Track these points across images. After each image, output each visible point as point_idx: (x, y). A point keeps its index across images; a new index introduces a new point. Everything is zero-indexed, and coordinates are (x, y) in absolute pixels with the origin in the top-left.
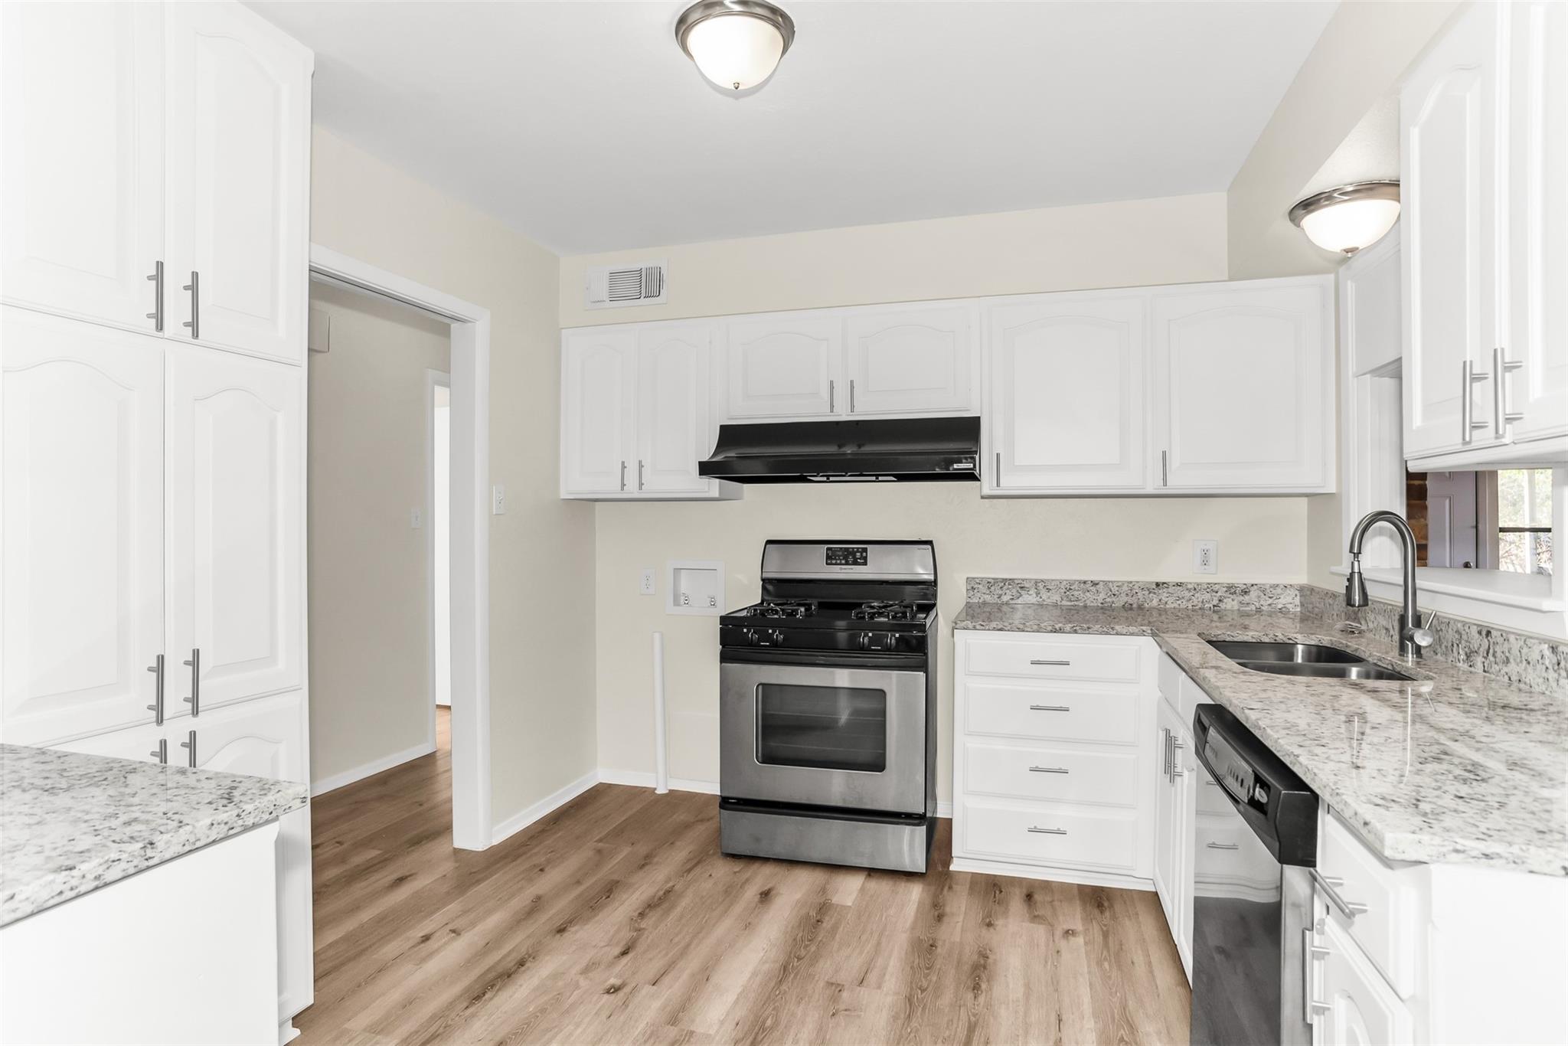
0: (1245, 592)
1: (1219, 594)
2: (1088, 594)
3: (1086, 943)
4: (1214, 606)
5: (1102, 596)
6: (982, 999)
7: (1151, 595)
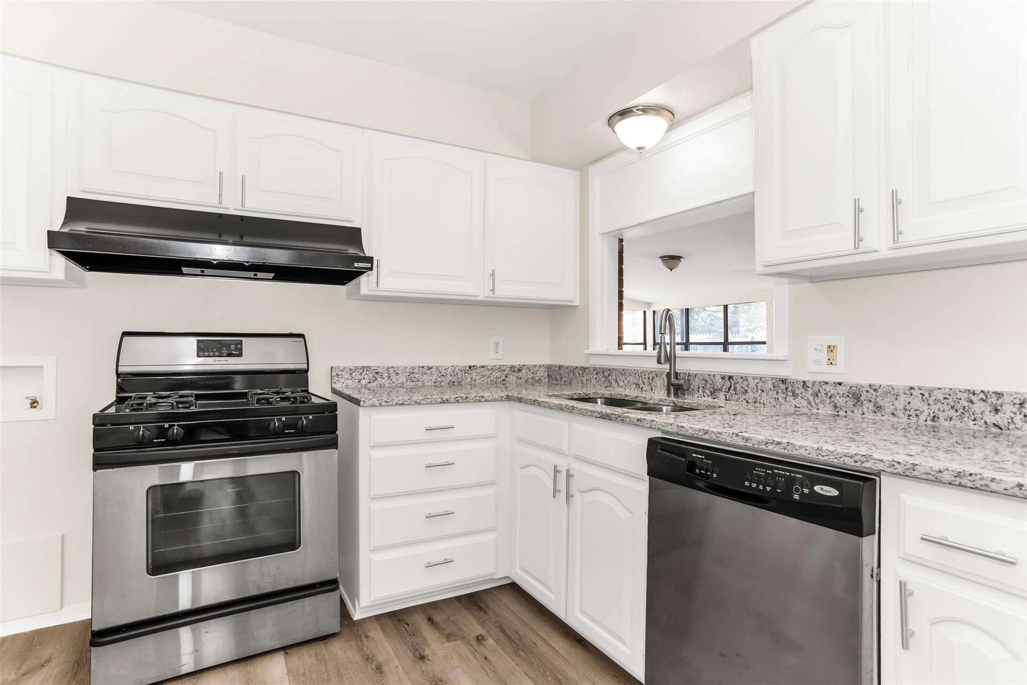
0: (520, 370)
1: (506, 372)
2: (425, 376)
4: (503, 380)
5: (435, 377)
7: (466, 374)
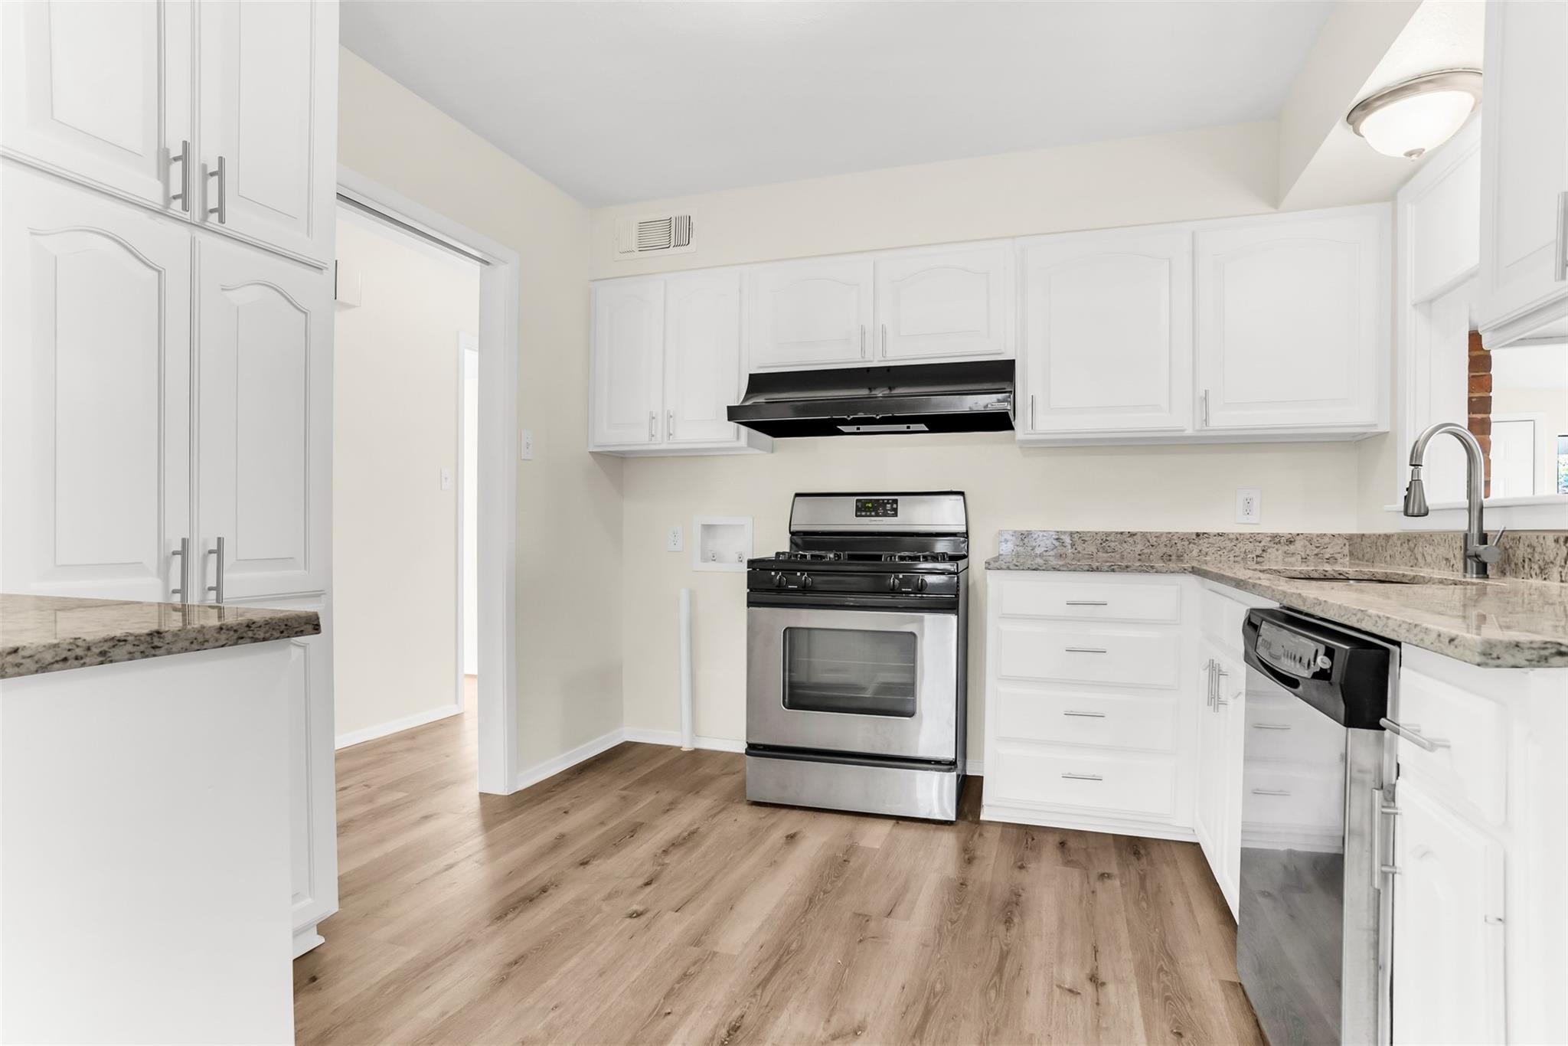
0: (1290, 542)
1: (1263, 544)
2: (1125, 545)
3: (1122, 885)
4: (1257, 556)
5: (1140, 547)
6: (1014, 931)
7: (1191, 545)
